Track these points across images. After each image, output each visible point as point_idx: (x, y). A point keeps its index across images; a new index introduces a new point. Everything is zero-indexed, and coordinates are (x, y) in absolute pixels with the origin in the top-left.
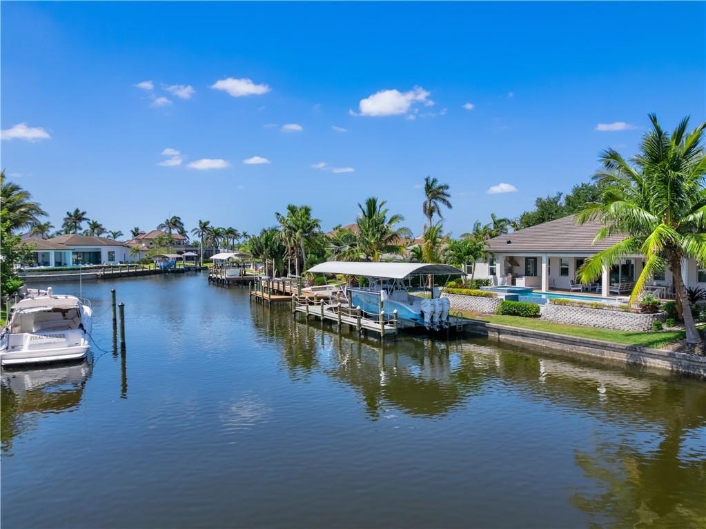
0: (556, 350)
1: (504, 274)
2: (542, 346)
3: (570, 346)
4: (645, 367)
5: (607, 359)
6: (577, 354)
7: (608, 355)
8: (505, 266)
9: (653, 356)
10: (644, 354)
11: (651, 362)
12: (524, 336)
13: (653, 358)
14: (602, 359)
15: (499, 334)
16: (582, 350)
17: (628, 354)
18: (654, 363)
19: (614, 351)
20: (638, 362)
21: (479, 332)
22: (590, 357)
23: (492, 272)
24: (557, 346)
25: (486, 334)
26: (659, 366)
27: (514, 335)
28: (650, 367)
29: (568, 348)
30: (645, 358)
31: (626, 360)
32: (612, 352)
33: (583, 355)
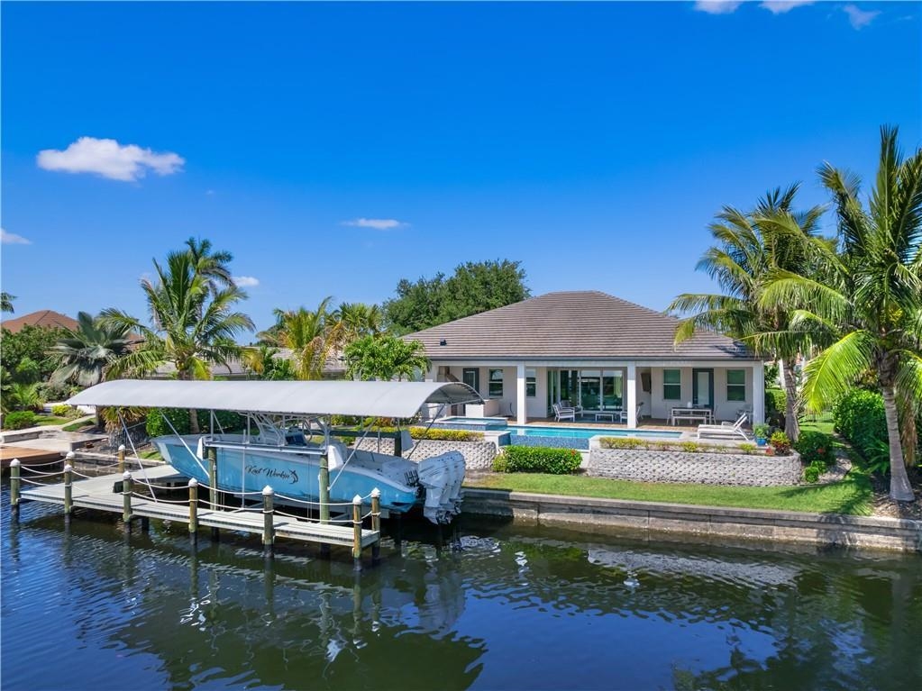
0: (672, 534)
2: (640, 529)
3: (702, 524)
4: (853, 549)
5: (779, 542)
6: (718, 537)
7: (779, 534)
9: (867, 530)
10: (849, 528)
11: (862, 540)
12: (599, 512)
13: (867, 533)
14: (769, 543)
15: (539, 512)
16: (727, 530)
17: (819, 529)
18: (870, 542)
19: (793, 526)
20: (840, 542)
21: (490, 512)
22: (742, 541)
24: (675, 526)
25: (509, 514)
26: (879, 546)
27: (576, 511)
28: (862, 549)
29: (697, 528)
30: (851, 535)
31: (815, 540)
32: (787, 528)
33: (729, 539)
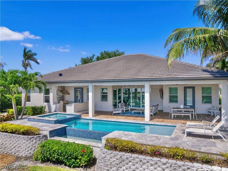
1: (56, 101)
8: (57, 95)
23: (47, 100)
